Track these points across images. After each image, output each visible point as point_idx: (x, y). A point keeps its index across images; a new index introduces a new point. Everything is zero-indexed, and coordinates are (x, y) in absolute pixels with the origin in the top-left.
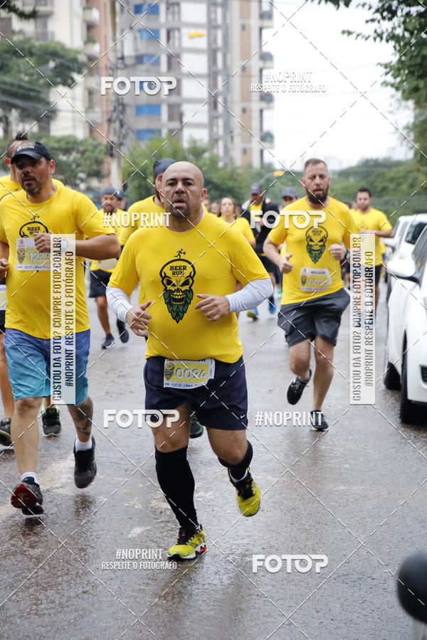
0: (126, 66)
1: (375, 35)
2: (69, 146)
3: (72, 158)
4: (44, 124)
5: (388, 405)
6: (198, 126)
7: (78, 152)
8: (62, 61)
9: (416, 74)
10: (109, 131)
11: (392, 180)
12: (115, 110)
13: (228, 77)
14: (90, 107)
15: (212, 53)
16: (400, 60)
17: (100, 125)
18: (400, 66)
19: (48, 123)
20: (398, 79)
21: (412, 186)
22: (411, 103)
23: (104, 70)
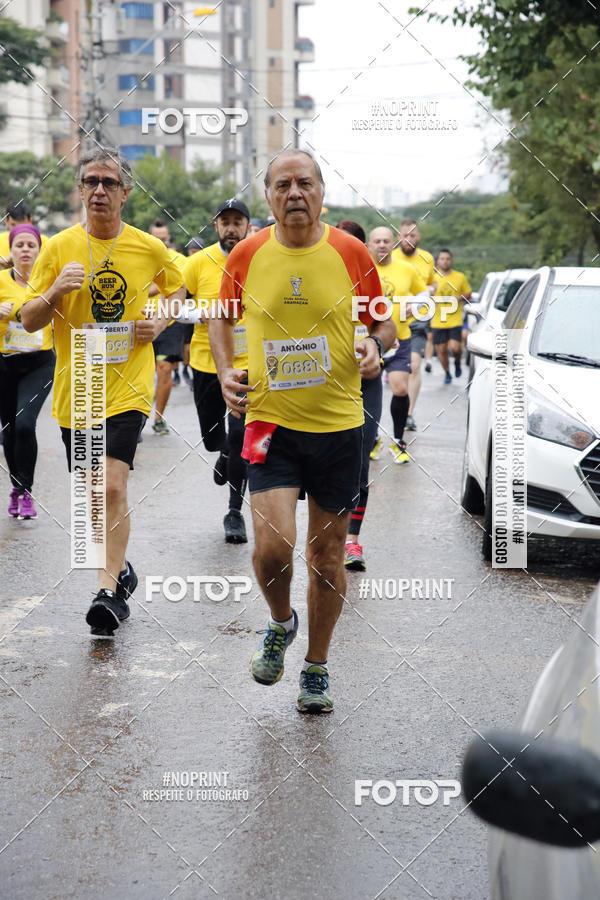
0: (105, 55)
1: (456, 16)
2: (23, 166)
3: (27, 184)
5: (466, 534)
6: (207, 141)
7: (37, 176)
8: (14, 46)
9: (512, 72)
10: (80, 146)
11: (478, 221)
12: (88, 118)
13: (250, 72)
14: (54, 112)
15: (228, 39)
16: (489, 51)
17: (69, 137)
18: (490, 61)
20: (487, 79)
21: (506, 230)
22: (505, 114)
23: (74, 60)
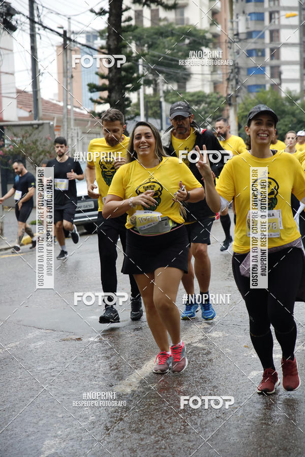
0: (240, 40)
2: (199, 98)
3: (201, 107)
4: (181, 84)
6: (292, 81)
7: (206, 103)
8: (194, 38)
10: (228, 87)
12: (232, 73)
14: (214, 71)
15: (303, 28)
17: (222, 83)
19: (185, 83)
23: (224, 44)
